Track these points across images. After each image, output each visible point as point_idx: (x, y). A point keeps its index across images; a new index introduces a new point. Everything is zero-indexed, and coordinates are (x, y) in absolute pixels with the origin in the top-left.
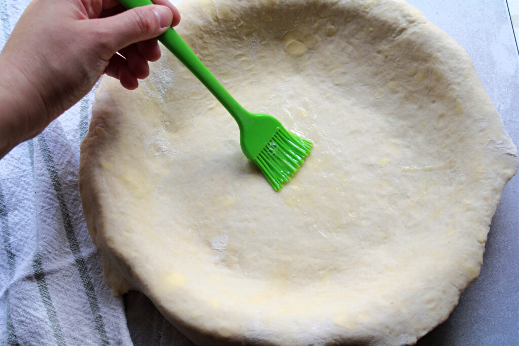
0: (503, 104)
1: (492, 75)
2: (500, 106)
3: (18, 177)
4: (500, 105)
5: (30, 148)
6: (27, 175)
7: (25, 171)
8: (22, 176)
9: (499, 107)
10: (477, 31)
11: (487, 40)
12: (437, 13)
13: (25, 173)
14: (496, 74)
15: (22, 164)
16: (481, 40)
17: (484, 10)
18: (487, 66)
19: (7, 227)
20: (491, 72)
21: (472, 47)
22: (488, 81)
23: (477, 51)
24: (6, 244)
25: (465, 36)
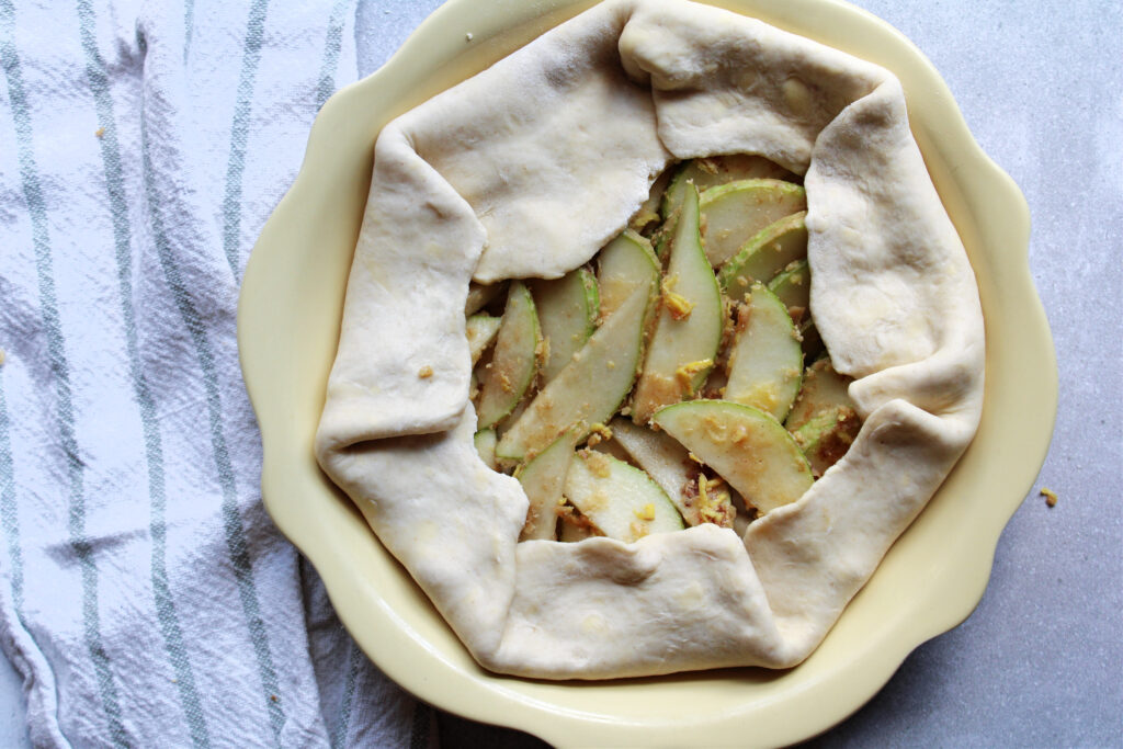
0: (1090, 261)
1: (1084, 193)
2: (1083, 266)
3: (93, 301)
4: (1084, 263)
5: (117, 237)
6: (111, 298)
7: (106, 288)
8: (100, 300)
9: (1081, 268)
10: (1076, 82)
11: (1092, 108)
12: (1000, 26)
13: (107, 294)
14: (1092, 191)
15: (102, 270)
16: (1078, 104)
17: (1102, 33)
18: (1079, 169)
19: (68, 404)
20: (1082, 184)
21: (1057, 119)
22: (1073, 204)
23: (1064, 130)
24: (66, 439)
25: (1047, 90)
